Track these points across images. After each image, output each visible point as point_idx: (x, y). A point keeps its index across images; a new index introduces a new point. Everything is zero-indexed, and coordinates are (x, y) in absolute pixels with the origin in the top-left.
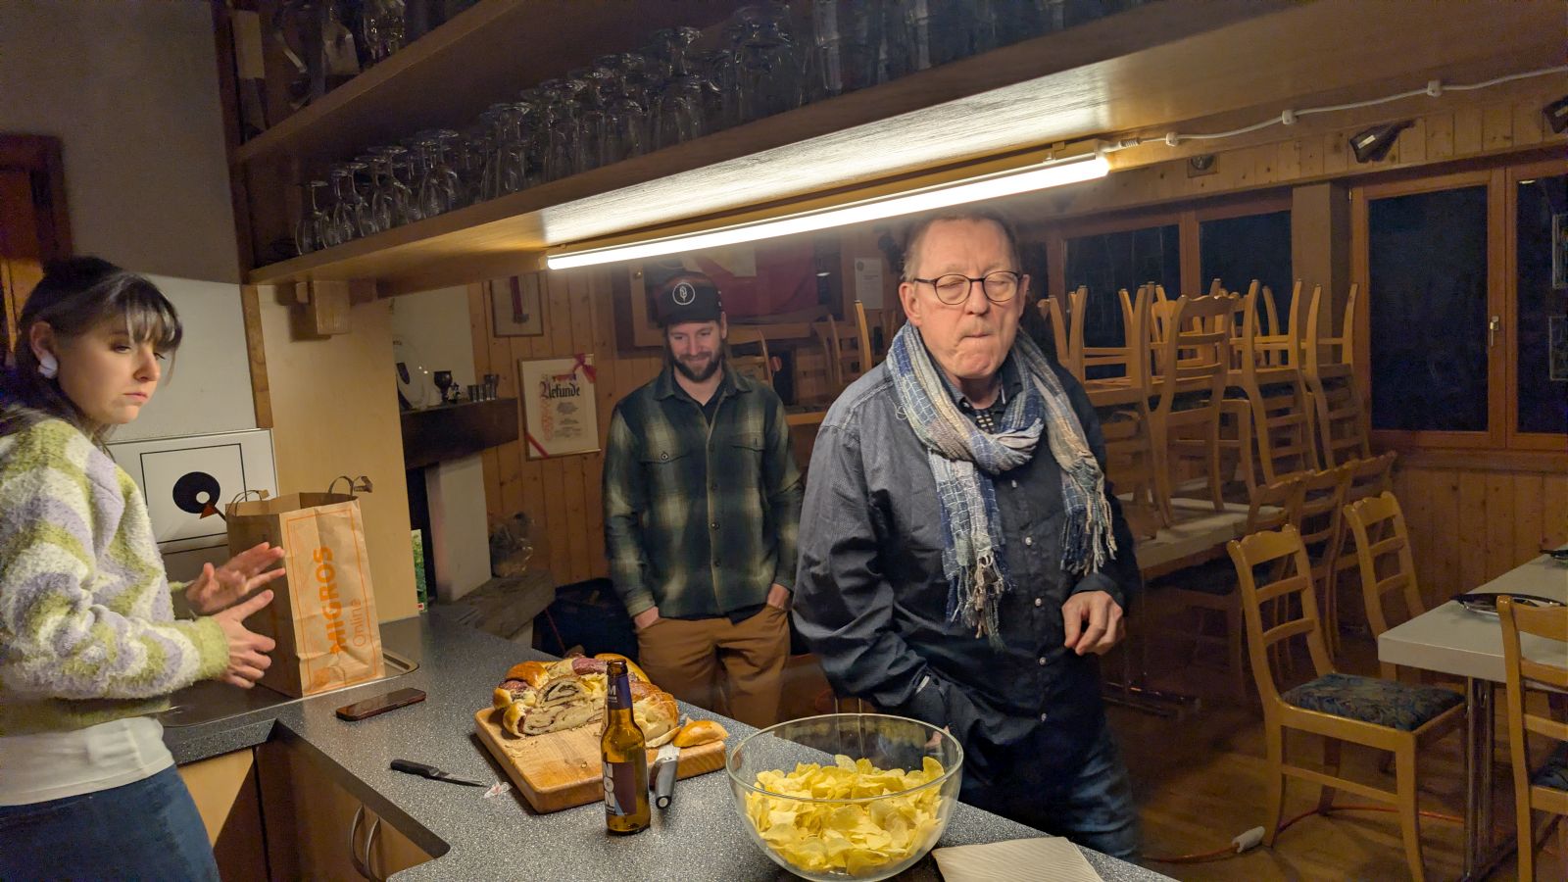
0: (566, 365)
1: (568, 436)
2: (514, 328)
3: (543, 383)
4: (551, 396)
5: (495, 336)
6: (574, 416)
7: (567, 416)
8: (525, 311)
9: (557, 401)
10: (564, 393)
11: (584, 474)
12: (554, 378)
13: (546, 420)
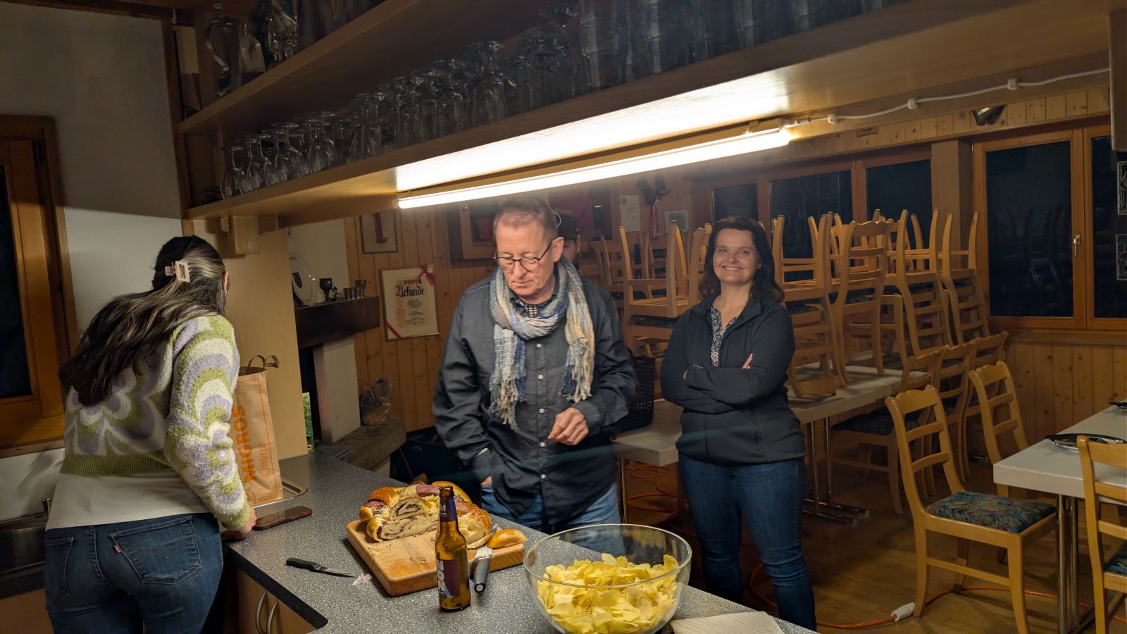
0: (414, 273)
1: (415, 324)
2: (378, 247)
3: (398, 286)
4: (403, 295)
5: (363, 252)
6: (419, 309)
7: (415, 309)
8: (385, 235)
9: (407, 299)
10: (413, 293)
11: (427, 351)
12: (405, 282)
13: (400, 313)
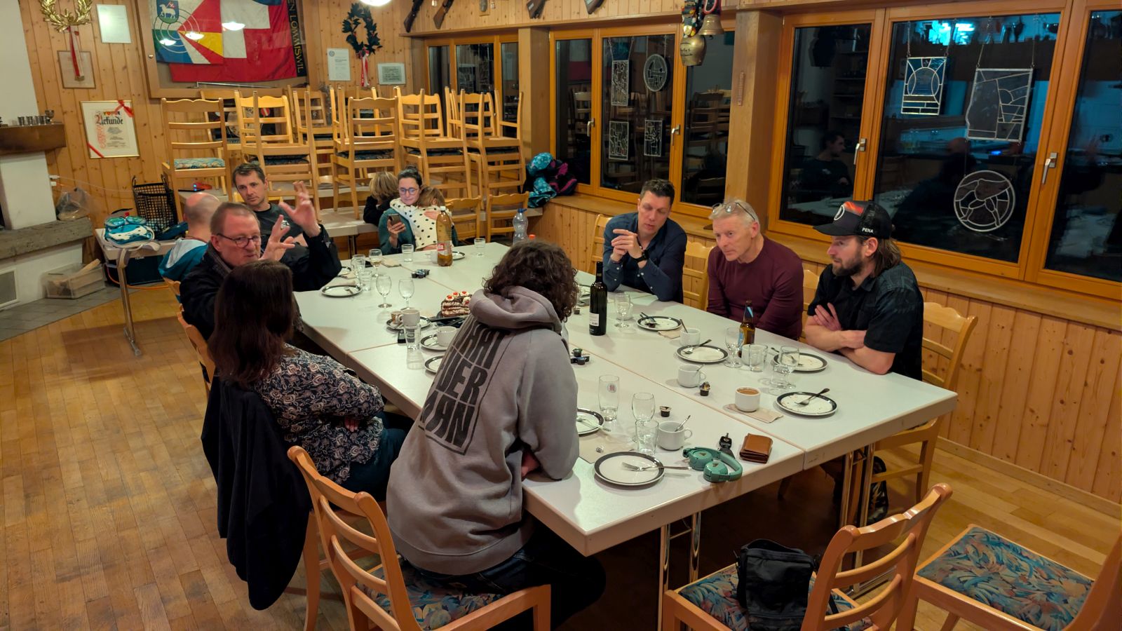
0: (112, 105)
1: (116, 146)
2: (77, 84)
3: (98, 116)
4: (103, 124)
5: (64, 87)
6: (119, 135)
7: (115, 135)
8: (82, 74)
9: (107, 127)
10: (112, 122)
11: (129, 169)
12: (105, 113)
13: (101, 137)
